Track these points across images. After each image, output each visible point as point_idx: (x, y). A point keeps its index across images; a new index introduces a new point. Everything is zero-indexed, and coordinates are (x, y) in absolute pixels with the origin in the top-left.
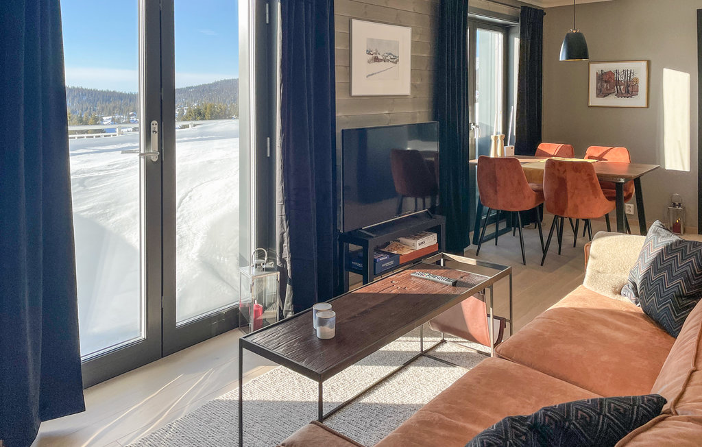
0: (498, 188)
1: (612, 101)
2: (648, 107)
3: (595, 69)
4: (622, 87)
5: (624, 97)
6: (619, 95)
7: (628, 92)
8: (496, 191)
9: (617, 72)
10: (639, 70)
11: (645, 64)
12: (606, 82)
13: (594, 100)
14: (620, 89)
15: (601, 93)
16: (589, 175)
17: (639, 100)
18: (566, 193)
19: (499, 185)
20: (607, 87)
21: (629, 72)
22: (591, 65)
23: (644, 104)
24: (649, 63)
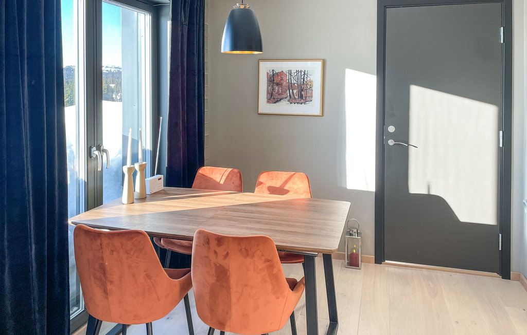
0: (109, 287)
1: (284, 107)
2: (323, 115)
3: (266, 68)
4: (295, 91)
5: (298, 103)
6: (292, 100)
7: (301, 97)
8: (105, 291)
9: (290, 73)
10: (314, 70)
11: (320, 64)
12: (278, 84)
13: (265, 107)
14: (293, 93)
15: (273, 98)
16: (268, 261)
17: (313, 107)
18: (229, 293)
19: (111, 282)
20: (278, 91)
21: (303, 73)
22: (261, 64)
23: (318, 113)
24: (324, 62)
